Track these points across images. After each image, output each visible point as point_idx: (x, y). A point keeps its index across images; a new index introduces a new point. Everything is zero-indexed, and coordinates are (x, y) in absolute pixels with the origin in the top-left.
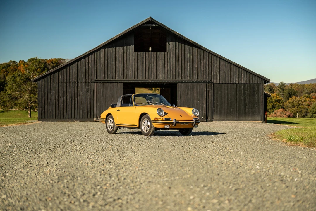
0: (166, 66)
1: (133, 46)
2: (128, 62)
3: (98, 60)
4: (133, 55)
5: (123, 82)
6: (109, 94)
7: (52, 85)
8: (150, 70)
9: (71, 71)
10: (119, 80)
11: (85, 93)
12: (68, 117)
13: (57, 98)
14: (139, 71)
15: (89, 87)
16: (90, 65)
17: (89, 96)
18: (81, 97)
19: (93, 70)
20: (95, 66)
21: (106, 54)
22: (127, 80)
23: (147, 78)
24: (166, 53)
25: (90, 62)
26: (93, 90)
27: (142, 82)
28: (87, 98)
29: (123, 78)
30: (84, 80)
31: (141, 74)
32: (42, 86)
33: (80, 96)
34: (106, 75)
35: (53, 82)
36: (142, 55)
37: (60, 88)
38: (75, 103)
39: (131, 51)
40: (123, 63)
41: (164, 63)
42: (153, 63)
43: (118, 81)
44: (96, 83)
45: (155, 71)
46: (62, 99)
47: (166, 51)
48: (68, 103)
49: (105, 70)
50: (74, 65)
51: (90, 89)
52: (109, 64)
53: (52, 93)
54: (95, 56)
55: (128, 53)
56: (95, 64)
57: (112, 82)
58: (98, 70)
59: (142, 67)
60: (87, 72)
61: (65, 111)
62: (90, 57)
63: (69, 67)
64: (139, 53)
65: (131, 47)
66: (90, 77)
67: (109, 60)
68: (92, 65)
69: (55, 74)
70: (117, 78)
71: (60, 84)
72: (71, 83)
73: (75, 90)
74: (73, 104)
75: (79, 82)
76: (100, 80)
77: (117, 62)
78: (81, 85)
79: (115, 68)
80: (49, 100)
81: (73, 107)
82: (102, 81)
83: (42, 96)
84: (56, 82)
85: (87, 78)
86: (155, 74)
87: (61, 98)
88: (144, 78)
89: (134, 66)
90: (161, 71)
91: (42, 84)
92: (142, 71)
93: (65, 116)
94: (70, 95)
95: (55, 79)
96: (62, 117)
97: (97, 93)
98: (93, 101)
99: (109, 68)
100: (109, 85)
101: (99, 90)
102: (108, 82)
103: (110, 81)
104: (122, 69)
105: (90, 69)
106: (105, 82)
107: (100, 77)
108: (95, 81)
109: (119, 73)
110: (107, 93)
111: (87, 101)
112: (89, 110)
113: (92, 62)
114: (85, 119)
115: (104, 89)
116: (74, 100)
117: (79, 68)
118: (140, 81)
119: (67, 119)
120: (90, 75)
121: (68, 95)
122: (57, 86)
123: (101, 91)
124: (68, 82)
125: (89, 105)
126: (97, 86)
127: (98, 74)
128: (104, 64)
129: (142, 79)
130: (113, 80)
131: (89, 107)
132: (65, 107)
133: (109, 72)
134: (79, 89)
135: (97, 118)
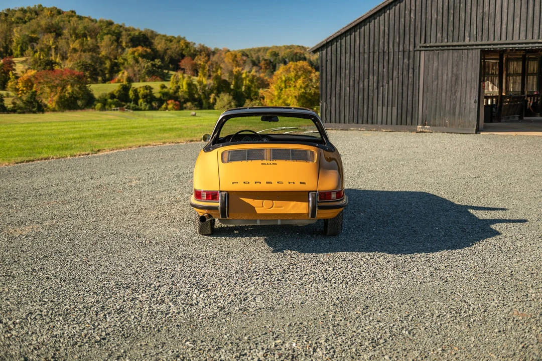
2: (493, 2)
3: (429, 2)
5: (480, 47)
6: (450, 75)
7: (343, 58)
9: (377, 30)
10: (472, 43)
11: (403, 74)
12: (370, 120)
13: (352, 83)
14: (517, 20)
15: (411, 61)
16: (412, 15)
17: (410, 80)
18: (395, 82)
19: (418, 24)
20: (423, 17)
22: (489, 42)
23: (536, 36)
25: (413, 8)
26: (418, 67)
27: (524, 45)
28: (406, 83)
29: (479, 38)
30: (401, 48)
31: (523, 28)
32: (327, 61)
33: (392, 79)
34: (445, 35)
35: (346, 53)
37: (357, 65)
38: (384, 93)
40: (481, 5)
43: (470, 45)
44: (424, 52)
46: (361, 86)
48: (371, 94)
49: (442, 23)
50: (382, 18)
51: (411, 66)
52: (452, 8)
53: (343, 75)
56: (424, 11)
57: (457, 48)
58: (429, 25)
59: (524, 10)
60: (407, 29)
61: (365, 109)
63: (373, 21)
66: (412, 40)
68: (418, 15)
69: (349, 36)
70: (467, 39)
71: (357, 55)
72: (377, 53)
73: (384, 68)
74: (381, 96)
75: (392, 51)
76: (432, 44)
77: (469, 4)
78: (396, 57)
79: (463, 17)
80: (339, 88)
81: (380, 102)
82: (436, 47)
83: (326, 81)
84: (350, 53)
85: (407, 42)
87: (359, 83)
88: (530, 36)
89: (505, 10)
91: (326, 57)
92: (525, 22)
93: (365, 119)
94: (375, 78)
95: (349, 47)
96: (360, 121)
97: (426, 73)
98: (417, 91)
99: (451, 18)
100: (450, 56)
101: (430, 67)
102: (449, 48)
103: (453, 46)
104: (478, 19)
105: (413, 23)
106: (442, 50)
107: (433, 39)
108: (422, 49)
109: (472, 26)
110: (446, 72)
111: (405, 89)
112: (410, 108)
113: (417, 8)
114: (402, 126)
115: (440, 65)
116: (382, 88)
117: (392, 22)
118: (519, 44)
119: (370, 126)
120: (412, 35)
121: (371, 77)
122: (351, 60)
123: (434, 68)
124: (371, 51)
125: (410, 98)
126: (427, 58)
127: (428, 34)
128: (441, 10)
129: (524, 38)
130: (460, 43)
131: (410, 102)
132: (366, 101)
133: (451, 28)
134: (391, 66)
135: (424, 124)
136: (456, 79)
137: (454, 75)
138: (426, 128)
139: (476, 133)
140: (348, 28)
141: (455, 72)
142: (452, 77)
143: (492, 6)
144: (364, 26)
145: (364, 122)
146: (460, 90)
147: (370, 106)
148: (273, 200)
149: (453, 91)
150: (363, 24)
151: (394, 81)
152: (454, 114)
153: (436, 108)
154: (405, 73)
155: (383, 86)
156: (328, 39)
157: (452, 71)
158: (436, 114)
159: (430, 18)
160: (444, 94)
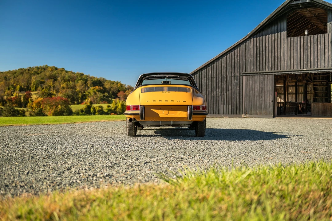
0: (326, 50)
1: (285, 32)
2: (279, 50)
3: (247, 51)
4: (286, 41)
5: (274, 73)
6: (258, 88)
7: (203, 80)
8: (306, 57)
9: (220, 66)
10: (269, 71)
12: (217, 112)
13: (207, 93)
14: (292, 59)
15: (238, 81)
16: (238, 58)
17: (238, 91)
19: (241, 62)
20: (244, 59)
21: (255, 44)
22: (278, 71)
23: (302, 68)
24: (326, 35)
25: (239, 54)
26: (242, 84)
27: (296, 72)
28: (236, 92)
29: (273, 69)
30: (233, 75)
31: (295, 63)
33: (229, 91)
34: (255, 67)
35: (204, 78)
36: (295, 40)
37: (210, 84)
38: (225, 98)
39: (282, 37)
40: (274, 52)
41: (323, 47)
42: (310, 49)
43: (268, 73)
45: (312, 59)
46: (212, 94)
47: (327, 33)
48: (218, 98)
49: (254, 62)
50: (223, 59)
51: (238, 84)
52: (259, 54)
53: (203, 89)
54: (244, 47)
55: (279, 40)
56: (244, 56)
57: (262, 74)
58: (247, 63)
59: (295, 54)
60: (236, 65)
61: (215, 106)
62: (238, 49)
63: (218, 61)
64: (292, 38)
65: (282, 33)
66: (238, 70)
67: (259, 50)
68: (241, 58)
69: (206, 69)
70: (267, 69)
71: (210, 79)
72: (221, 77)
73: (224, 85)
74: (223, 99)
75: (228, 76)
76: (249, 72)
77: (267, 52)
78: (230, 79)
79: (265, 59)
81: (223, 103)
82: (251, 73)
84: (207, 78)
85: (236, 72)
86: (312, 61)
87: (211, 93)
88: (299, 67)
89: (286, 54)
90: (319, 58)
92: (296, 60)
93: (215, 112)
94: (220, 90)
95: (206, 75)
96: (212, 113)
97: (246, 87)
98: (242, 96)
99: (258, 59)
100: (258, 78)
101: (248, 84)
102: (257, 74)
103: (259, 73)
104: (272, 59)
105: (238, 62)
106: (254, 75)
107: (249, 70)
108: (244, 75)
109: (269, 63)
110: (256, 86)
111: (235, 95)
112: (238, 106)
113: (241, 54)
114: (234, 115)
115: (253, 83)
116: (223, 95)
117: (228, 62)
118: (294, 71)
119: (217, 115)
120: (238, 68)
121: (217, 90)
122: (207, 81)
123: (250, 84)
124: (217, 77)
125: (238, 100)
126: (246, 79)
127: (247, 67)
128: (253, 55)
129: (296, 69)
130: (263, 72)
131: (238, 102)
132: (215, 102)
133: (258, 64)
134: (228, 84)
135: (246, 114)
136: (262, 90)
137: (260, 88)
138: (247, 116)
139: (273, 118)
140: (205, 65)
141: (261, 86)
142: (260, 89)
143: (279, 53)
144: (214, 64)
145: (214, 113)
146: (264, 95)
147: (217, 105)
148: (168, 110)
149: (260, 96)
150: (213, 63)
151: (230, 91)
152: (261, 108)
153: (252, 105)
154: (235, 87)
155: (224, 94)
156: (195, 71)
157: (260, 86)
158: (252, 109)
159: (247, 59)
160: (256, 98)
